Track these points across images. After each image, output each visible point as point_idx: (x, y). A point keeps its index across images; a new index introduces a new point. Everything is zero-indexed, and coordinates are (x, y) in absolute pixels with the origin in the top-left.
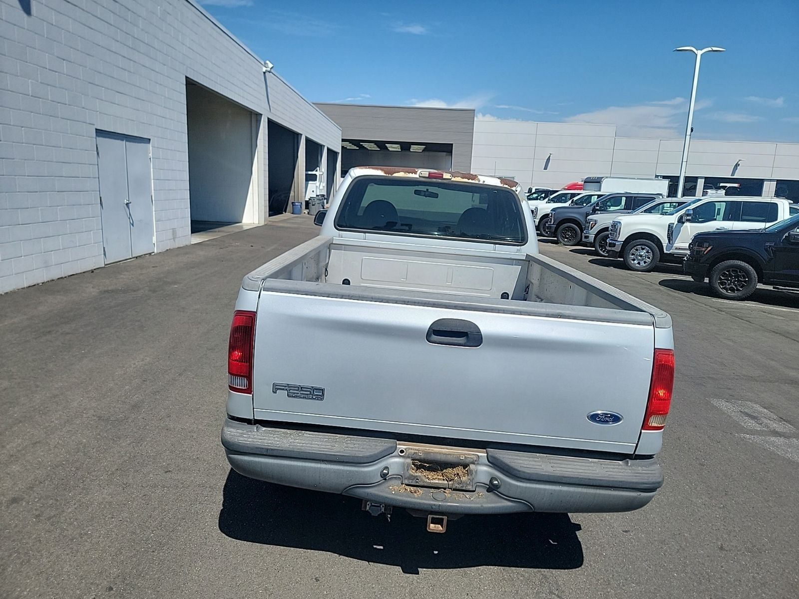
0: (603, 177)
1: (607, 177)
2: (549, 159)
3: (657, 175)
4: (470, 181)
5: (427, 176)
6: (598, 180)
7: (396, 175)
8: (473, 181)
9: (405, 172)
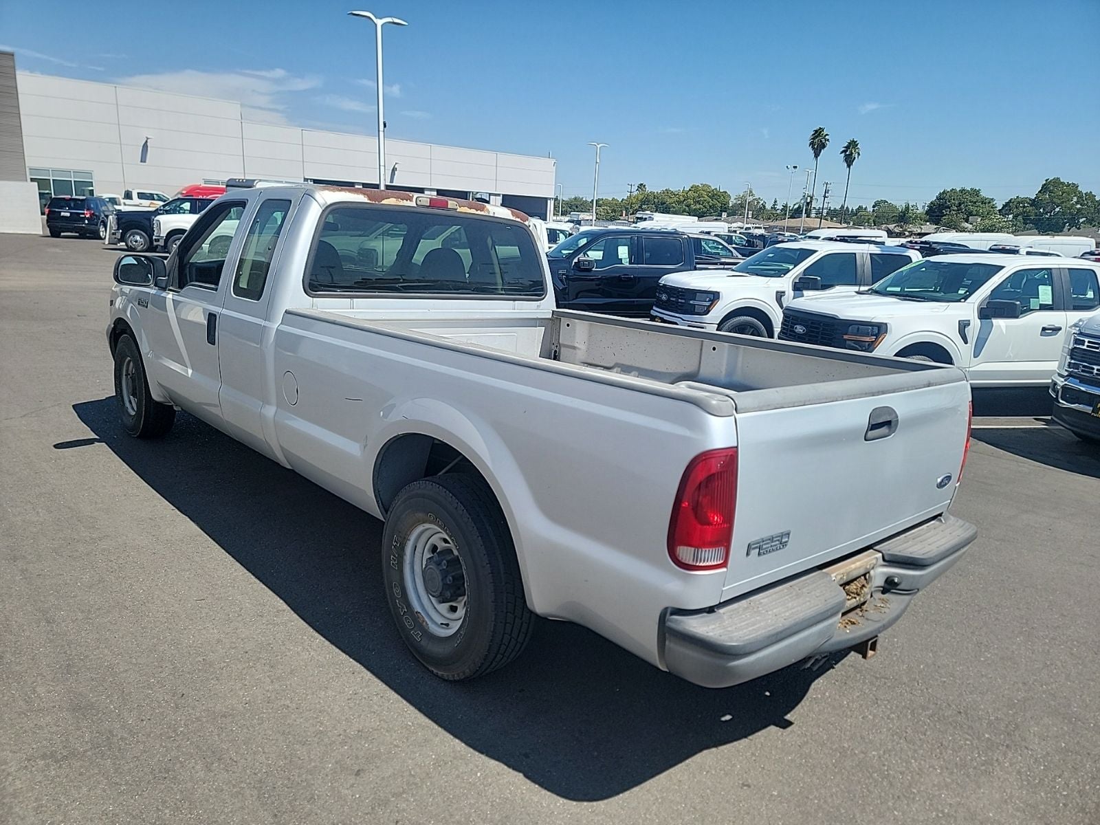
0: (255, 180)
1: (260, 180)
2: (145, 146)
3: (306, 177)
4: (479, 212)
5: (428, 205)
6: (249, 184)
7: (384, 202)
8: (482, 213)
9: (397, 198)
